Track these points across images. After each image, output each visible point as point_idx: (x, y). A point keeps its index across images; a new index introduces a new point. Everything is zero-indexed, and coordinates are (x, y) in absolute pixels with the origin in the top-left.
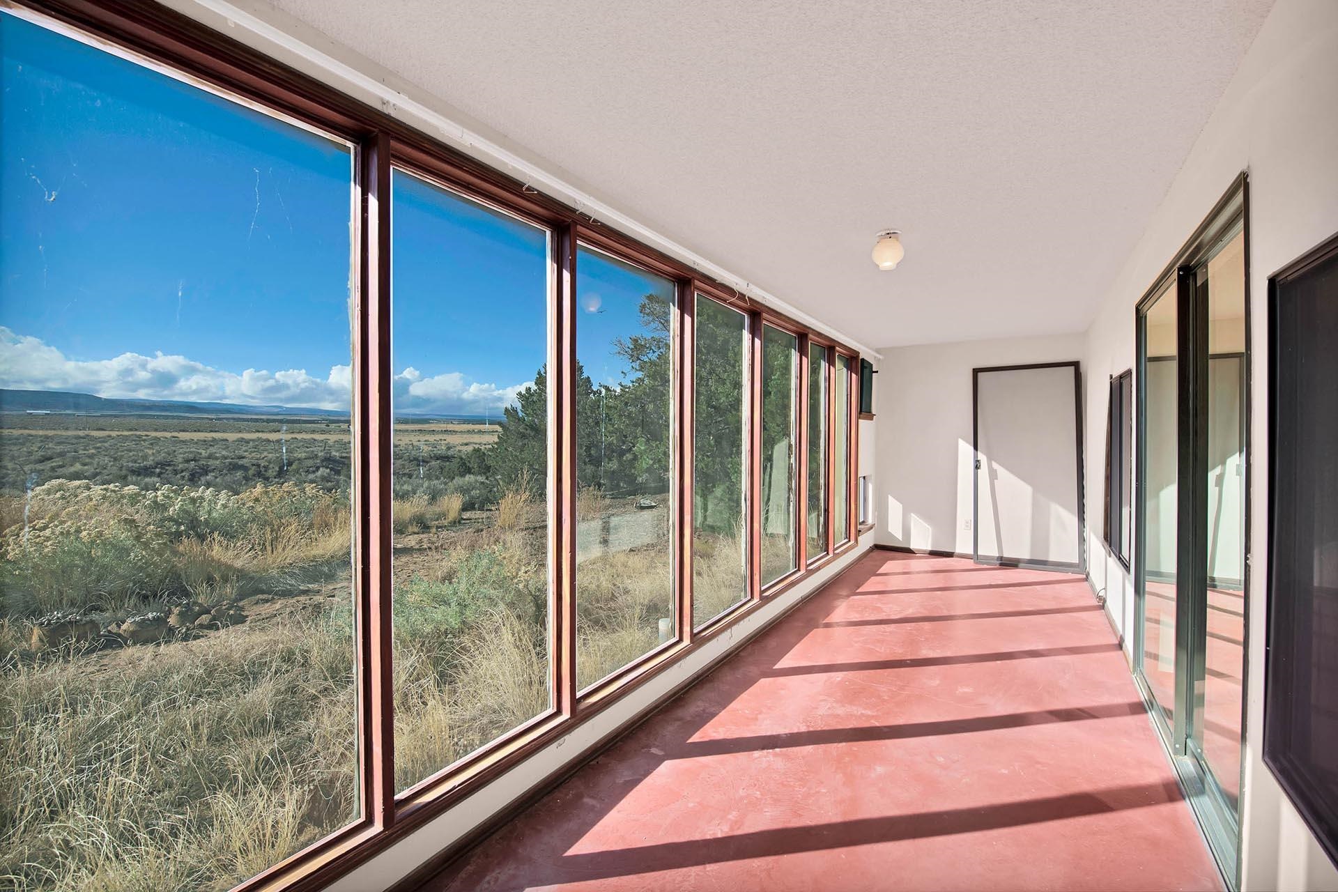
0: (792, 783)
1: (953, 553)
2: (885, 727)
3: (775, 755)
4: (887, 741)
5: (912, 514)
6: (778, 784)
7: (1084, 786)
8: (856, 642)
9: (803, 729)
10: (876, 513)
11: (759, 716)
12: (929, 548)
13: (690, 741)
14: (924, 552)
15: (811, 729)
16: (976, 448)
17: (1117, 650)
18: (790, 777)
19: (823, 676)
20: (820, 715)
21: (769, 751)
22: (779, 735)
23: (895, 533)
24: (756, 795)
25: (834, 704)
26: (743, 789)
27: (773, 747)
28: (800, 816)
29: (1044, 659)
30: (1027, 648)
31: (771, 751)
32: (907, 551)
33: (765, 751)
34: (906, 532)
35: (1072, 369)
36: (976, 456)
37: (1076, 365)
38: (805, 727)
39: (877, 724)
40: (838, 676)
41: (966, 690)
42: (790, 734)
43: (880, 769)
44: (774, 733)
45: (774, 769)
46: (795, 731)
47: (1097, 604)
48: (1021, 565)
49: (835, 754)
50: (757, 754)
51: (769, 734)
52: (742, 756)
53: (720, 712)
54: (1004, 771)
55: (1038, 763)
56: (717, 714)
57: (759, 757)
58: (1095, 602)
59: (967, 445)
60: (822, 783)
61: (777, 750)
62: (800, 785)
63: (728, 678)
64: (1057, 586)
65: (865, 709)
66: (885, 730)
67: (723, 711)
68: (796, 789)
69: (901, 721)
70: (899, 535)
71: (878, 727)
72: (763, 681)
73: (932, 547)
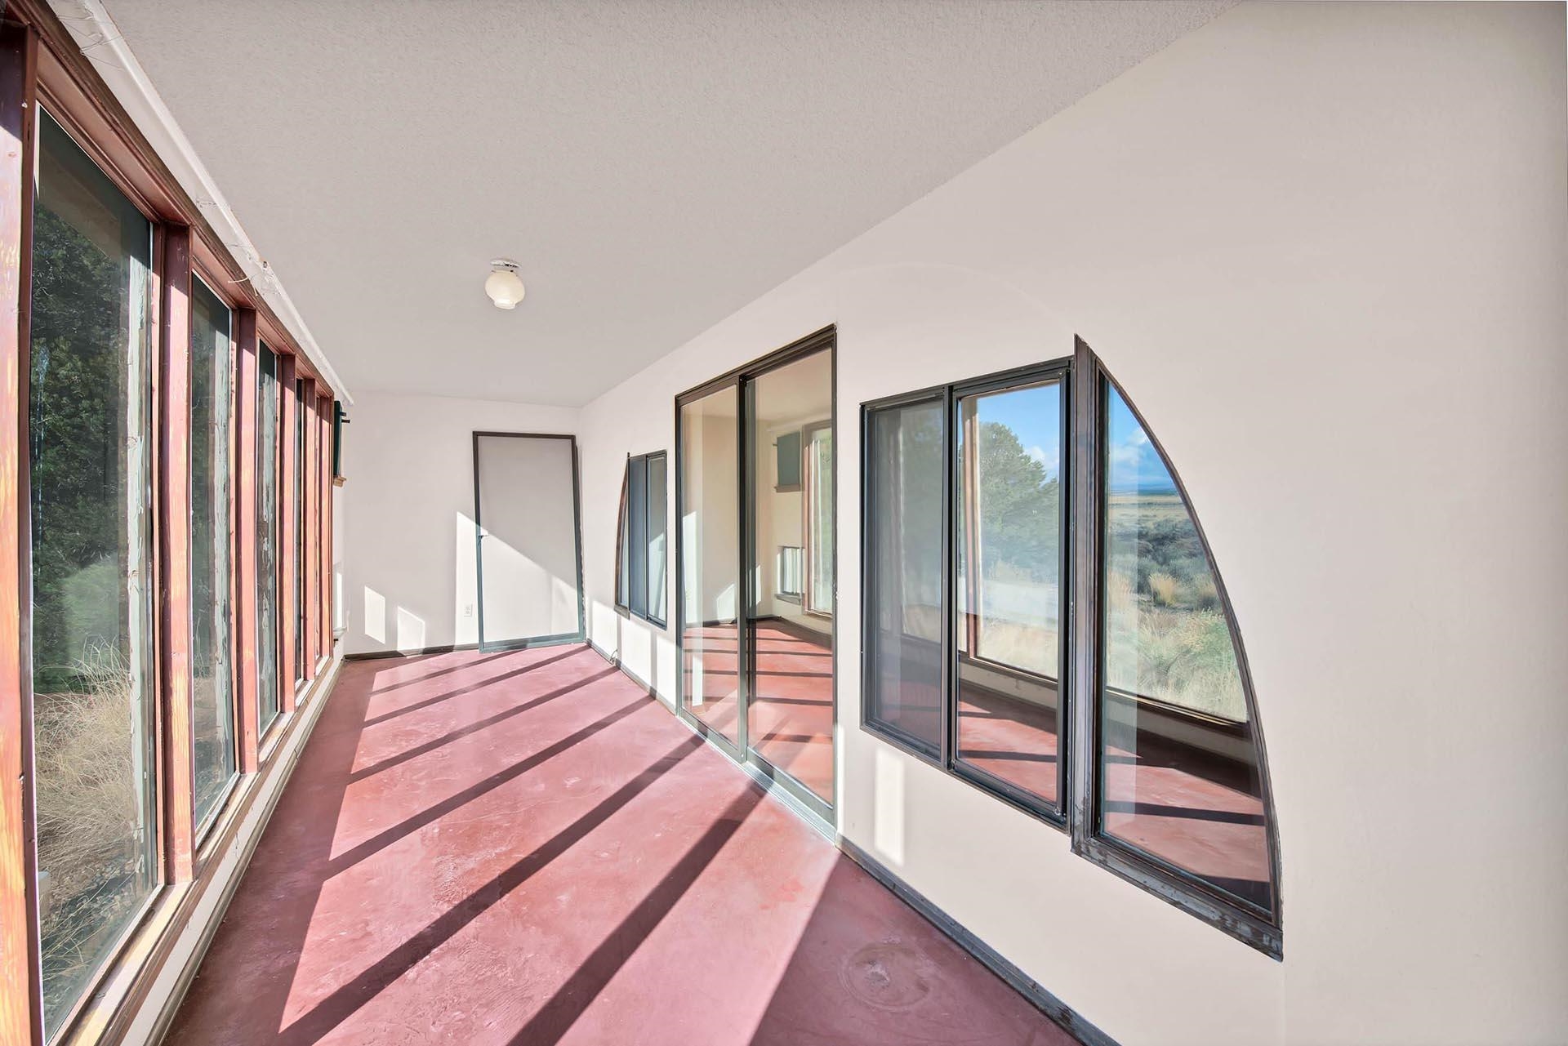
0: (489, 973)
1: (453, 646)
2: (533, 854)
3: (438, 958)
4: (546, 867)
5: (399, 608)
6: (474, 985)
7: (714, 816)
8: (419, 780)
9: (446, 908)
10: (348, 613)
11: (369, 929)
12: (423, 646)
13: (284, 1026)
14: (416, 652)
15: (456, 902)
16: (478, 522)
17: (651, 701)
18: (481, 968)
19: (414, 836)
20: (452, 882)
21: (424, 959)
22: (421, 932)
23: (376, 635)
24: (457, 1018)
25: (457, 861)
26: (434, 1023)
27: (427, 951)
28: (530, 998)
29: (611, 726)
30: (591, 722)
31: (427, 957)
32: (395, 655)
33: (420, 963)
34: (391, 632)
35: (570, 441)
36: (478, 531)
37: (572, 438)
38: (446, 905)
39: (523, 856)
40: (433, 828)
41: (573, 781)
42: (434, 923)
43: (564, 898)
44: (412, 936)
45: (451, 975)
46: (438, 916)
47: (611, 666)
48: (529, 645)
49: (507, 911)
50: (411, 974)
51: (405, 940)
52: (393, 989)
53: (299, 958)
54: (658, 835)
55: (674, 815)
56: (297, 962)
57: (418, 976)
58: (609, 666)
59: (467, 519)
60: (521, 949)
61: (435, 951)
62: (501, 967)
63: (266, 908)
64: (571, 658)
65: (495, 847)
66: (535, 857)
67: (303, 955)
68: (500, 976)
69: (542, 840)
70: (381, 638)
71: (526, 858)
72: (327, 884)
73: (426, 645)
